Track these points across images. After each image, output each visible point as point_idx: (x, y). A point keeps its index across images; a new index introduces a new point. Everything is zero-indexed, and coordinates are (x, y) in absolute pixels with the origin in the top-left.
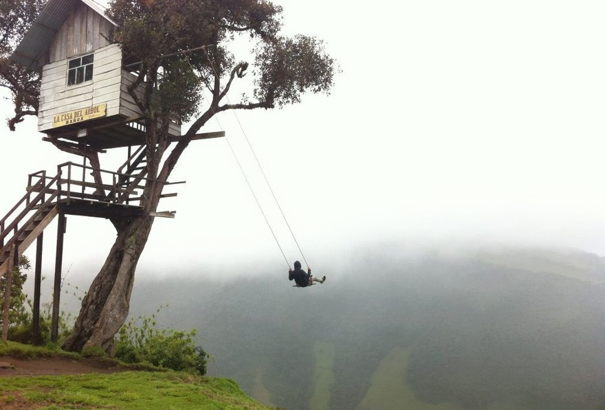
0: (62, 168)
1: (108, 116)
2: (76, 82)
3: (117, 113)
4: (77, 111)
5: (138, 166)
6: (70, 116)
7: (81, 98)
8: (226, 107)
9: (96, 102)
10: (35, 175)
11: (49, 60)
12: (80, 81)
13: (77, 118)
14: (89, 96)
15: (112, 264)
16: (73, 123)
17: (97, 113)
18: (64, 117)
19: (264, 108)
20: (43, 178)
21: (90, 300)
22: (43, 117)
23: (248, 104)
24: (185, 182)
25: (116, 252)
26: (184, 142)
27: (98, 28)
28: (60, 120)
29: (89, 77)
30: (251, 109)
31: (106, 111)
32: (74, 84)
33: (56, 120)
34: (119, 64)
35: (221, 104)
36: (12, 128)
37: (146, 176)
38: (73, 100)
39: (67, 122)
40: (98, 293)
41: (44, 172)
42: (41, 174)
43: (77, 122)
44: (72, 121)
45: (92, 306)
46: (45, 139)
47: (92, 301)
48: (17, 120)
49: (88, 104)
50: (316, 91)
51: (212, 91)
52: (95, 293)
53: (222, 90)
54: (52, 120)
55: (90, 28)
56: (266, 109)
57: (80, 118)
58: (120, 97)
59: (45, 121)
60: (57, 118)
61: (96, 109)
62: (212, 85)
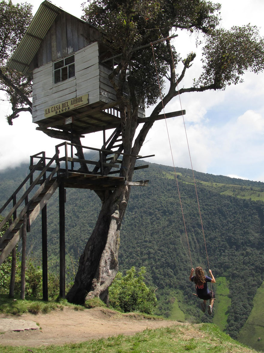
0: (59, 148)
1: (90, 104)
2: (61, 79)
3: (98, 100)
4: (64, 103)
5: (114, 145)
6: (58, 107)
7: (67, 91)
8: (182, 91)
9: (79, 94)
10: (35, 156)
11: (37, 65)
12: (64, 78)
13: (64, 108)
14: (73, 89)
15: (101, 227)
16: (61, 112)
17: (81, 103)
18: (53, 109)
19: (213, 90)
20: (43, 159)
21: (86, 259)
22: (36, 111)
23: (199, 87)
24: (154, 155)
25: (104, 217)
26: (149, 123)
27: (76, 34)
28: (50, 111)
29: (72, 74)
30: (202, 91)
31: (88, 100)
32: (60, 81)
33: (47, 112)
34: (97, 60)
35: (177, 89)
36: (10, 123)
37: (123, 152)
38: (60, 94)
39: (57, 112)
40: (92, 252)
41: (43, 153)
42: (41, 155)
43: (64, 111)
44: (61, 111)
45: (87, 263)
46: (37, 129)
47: (88, 259)
48: (14, 116)
49: (73, 96)
50: (256, 71)
51: (170, 79)
52: (89, 252)
53: (177, 78)
54: (44, 112)
55: (70, 35)
56: (215, 90)
57: (67, 108)
58: (100, 87)
59: (38, 113)
60: (47, 110)
61: (80, 99)
62: (169, 73)
